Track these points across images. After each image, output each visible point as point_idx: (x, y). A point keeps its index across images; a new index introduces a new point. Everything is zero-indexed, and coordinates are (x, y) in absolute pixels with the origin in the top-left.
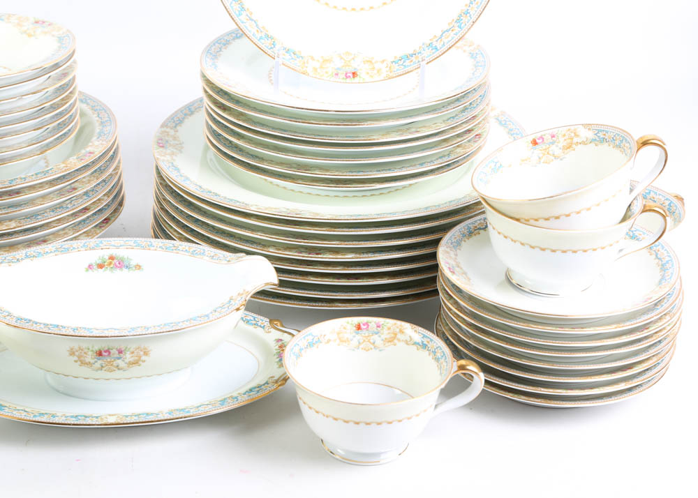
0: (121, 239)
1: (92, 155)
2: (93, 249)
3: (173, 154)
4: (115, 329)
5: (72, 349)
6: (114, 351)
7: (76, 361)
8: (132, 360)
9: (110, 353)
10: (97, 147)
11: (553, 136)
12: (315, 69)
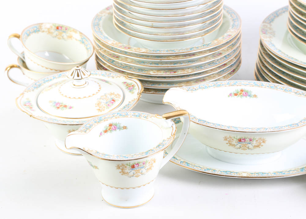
0: (247, 81)
1: (230, 37)
2: (232, 85)
4: (249, 128)
5: (226, 137)
6: (247, 140)
7: (227, 143)
8: (256, 144)
9: (245, 140)
10: (232, 33)
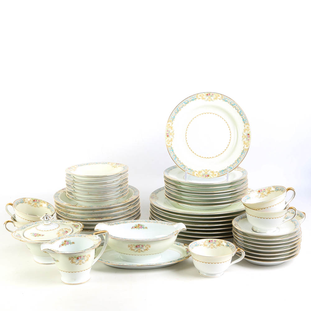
2: (133, 222)
3: (155, 200)
5: (129, 245)
7: (130, 249)
8: (145, 249)
9: (139, 246)
10: (134, 197)
11: (264, 190)
12: (197, 174)
